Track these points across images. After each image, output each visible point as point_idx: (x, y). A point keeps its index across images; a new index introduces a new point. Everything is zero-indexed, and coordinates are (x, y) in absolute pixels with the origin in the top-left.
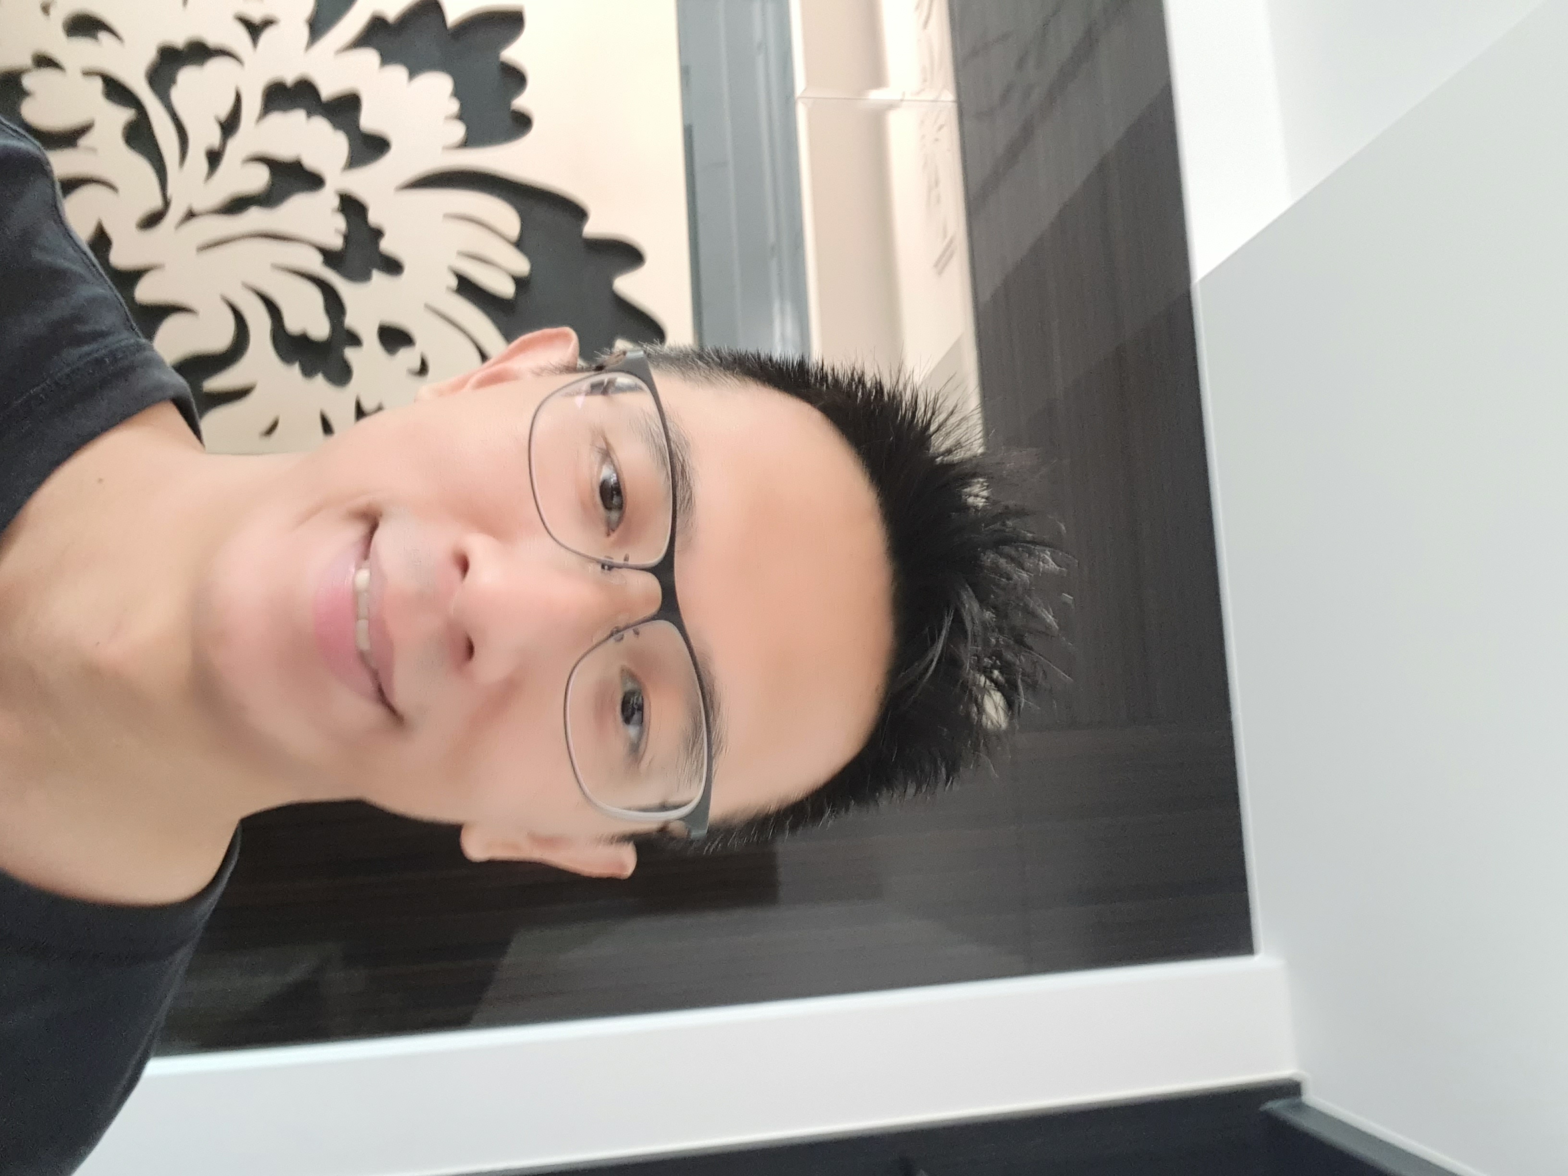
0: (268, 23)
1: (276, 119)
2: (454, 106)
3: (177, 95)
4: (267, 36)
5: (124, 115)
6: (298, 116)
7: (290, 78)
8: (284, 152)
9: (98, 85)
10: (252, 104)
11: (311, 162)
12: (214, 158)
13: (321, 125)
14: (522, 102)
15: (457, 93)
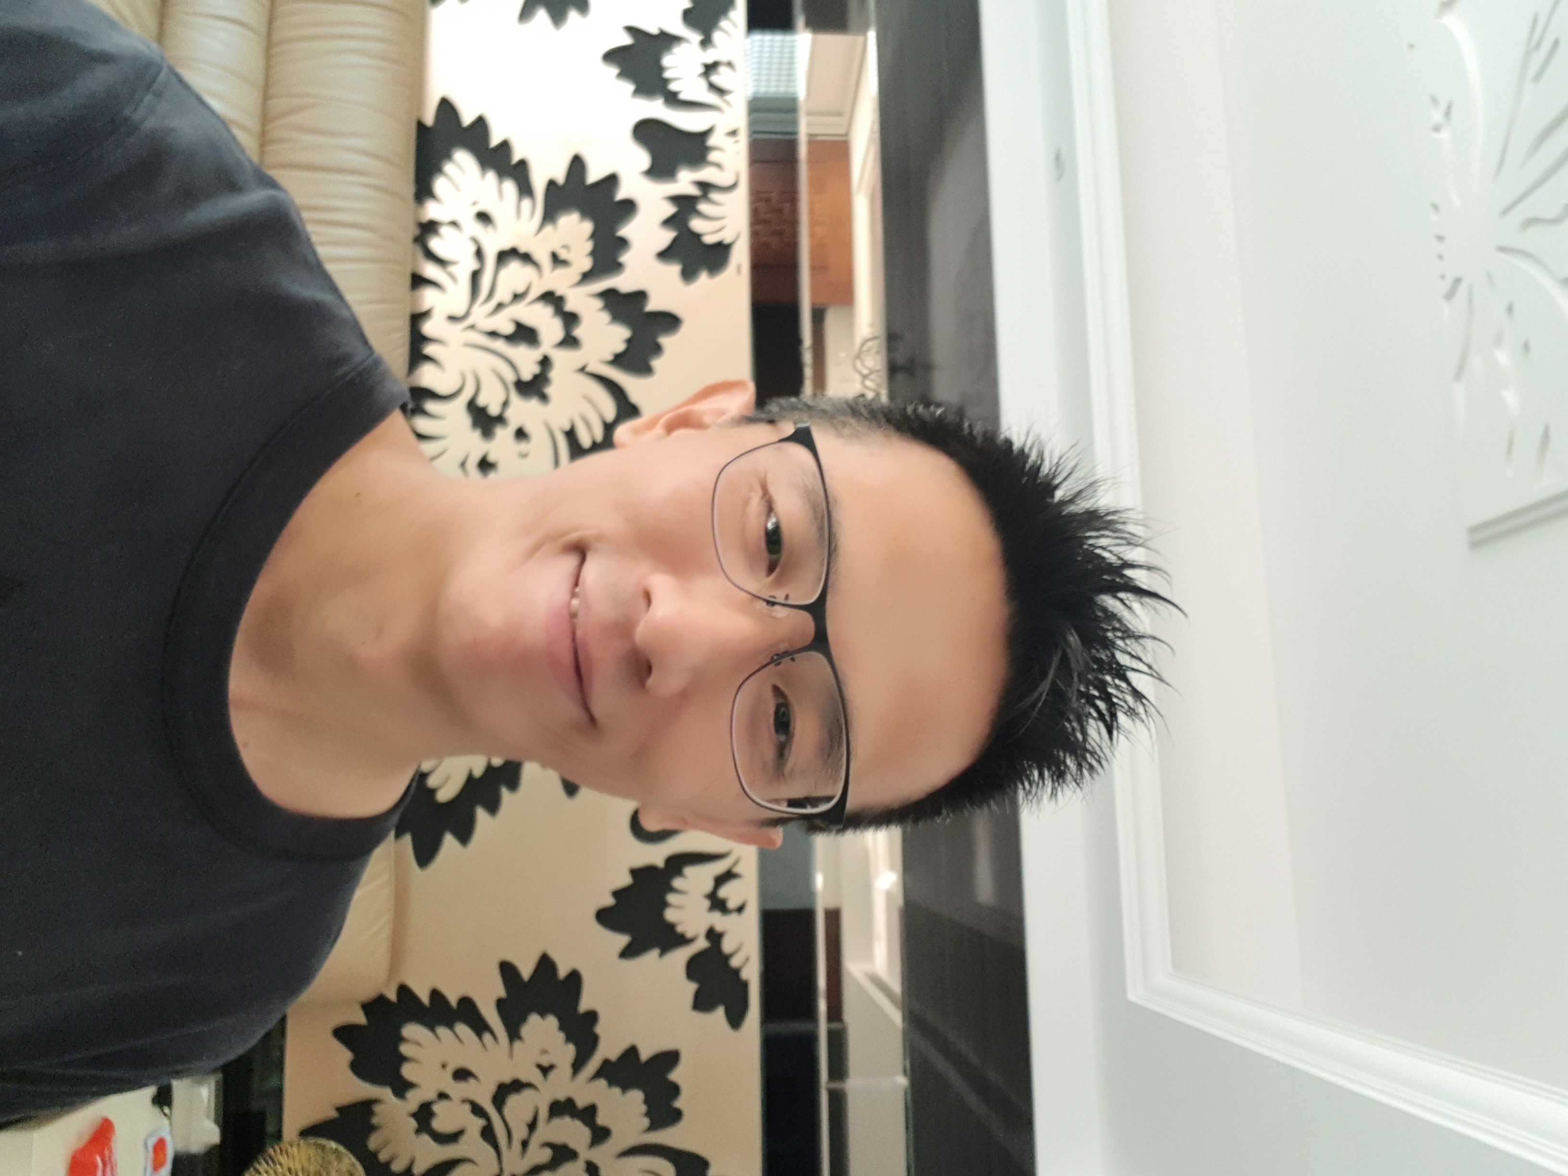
0: (551, 1067)
1: (557, 1122)
2: (643, 1108)
3: (507, 1111)
4: (552, 1075)
5: (480, 1122)
6: (567, 1120)
7: (561, 1097)
8: (558, 1139)
9: (467, 1107)
10: (544, 1113)
11: (572, 1145)
12: (525, 1144)
13: (578, 1124)
14: (678, 1104)
15: (646, 1102)
